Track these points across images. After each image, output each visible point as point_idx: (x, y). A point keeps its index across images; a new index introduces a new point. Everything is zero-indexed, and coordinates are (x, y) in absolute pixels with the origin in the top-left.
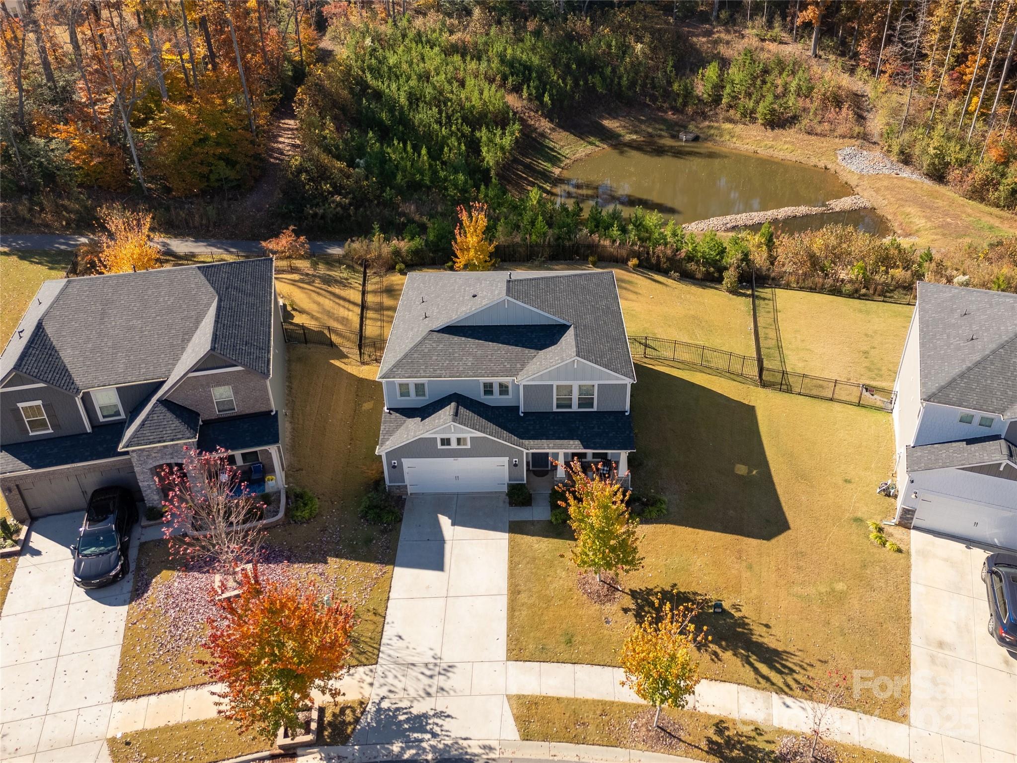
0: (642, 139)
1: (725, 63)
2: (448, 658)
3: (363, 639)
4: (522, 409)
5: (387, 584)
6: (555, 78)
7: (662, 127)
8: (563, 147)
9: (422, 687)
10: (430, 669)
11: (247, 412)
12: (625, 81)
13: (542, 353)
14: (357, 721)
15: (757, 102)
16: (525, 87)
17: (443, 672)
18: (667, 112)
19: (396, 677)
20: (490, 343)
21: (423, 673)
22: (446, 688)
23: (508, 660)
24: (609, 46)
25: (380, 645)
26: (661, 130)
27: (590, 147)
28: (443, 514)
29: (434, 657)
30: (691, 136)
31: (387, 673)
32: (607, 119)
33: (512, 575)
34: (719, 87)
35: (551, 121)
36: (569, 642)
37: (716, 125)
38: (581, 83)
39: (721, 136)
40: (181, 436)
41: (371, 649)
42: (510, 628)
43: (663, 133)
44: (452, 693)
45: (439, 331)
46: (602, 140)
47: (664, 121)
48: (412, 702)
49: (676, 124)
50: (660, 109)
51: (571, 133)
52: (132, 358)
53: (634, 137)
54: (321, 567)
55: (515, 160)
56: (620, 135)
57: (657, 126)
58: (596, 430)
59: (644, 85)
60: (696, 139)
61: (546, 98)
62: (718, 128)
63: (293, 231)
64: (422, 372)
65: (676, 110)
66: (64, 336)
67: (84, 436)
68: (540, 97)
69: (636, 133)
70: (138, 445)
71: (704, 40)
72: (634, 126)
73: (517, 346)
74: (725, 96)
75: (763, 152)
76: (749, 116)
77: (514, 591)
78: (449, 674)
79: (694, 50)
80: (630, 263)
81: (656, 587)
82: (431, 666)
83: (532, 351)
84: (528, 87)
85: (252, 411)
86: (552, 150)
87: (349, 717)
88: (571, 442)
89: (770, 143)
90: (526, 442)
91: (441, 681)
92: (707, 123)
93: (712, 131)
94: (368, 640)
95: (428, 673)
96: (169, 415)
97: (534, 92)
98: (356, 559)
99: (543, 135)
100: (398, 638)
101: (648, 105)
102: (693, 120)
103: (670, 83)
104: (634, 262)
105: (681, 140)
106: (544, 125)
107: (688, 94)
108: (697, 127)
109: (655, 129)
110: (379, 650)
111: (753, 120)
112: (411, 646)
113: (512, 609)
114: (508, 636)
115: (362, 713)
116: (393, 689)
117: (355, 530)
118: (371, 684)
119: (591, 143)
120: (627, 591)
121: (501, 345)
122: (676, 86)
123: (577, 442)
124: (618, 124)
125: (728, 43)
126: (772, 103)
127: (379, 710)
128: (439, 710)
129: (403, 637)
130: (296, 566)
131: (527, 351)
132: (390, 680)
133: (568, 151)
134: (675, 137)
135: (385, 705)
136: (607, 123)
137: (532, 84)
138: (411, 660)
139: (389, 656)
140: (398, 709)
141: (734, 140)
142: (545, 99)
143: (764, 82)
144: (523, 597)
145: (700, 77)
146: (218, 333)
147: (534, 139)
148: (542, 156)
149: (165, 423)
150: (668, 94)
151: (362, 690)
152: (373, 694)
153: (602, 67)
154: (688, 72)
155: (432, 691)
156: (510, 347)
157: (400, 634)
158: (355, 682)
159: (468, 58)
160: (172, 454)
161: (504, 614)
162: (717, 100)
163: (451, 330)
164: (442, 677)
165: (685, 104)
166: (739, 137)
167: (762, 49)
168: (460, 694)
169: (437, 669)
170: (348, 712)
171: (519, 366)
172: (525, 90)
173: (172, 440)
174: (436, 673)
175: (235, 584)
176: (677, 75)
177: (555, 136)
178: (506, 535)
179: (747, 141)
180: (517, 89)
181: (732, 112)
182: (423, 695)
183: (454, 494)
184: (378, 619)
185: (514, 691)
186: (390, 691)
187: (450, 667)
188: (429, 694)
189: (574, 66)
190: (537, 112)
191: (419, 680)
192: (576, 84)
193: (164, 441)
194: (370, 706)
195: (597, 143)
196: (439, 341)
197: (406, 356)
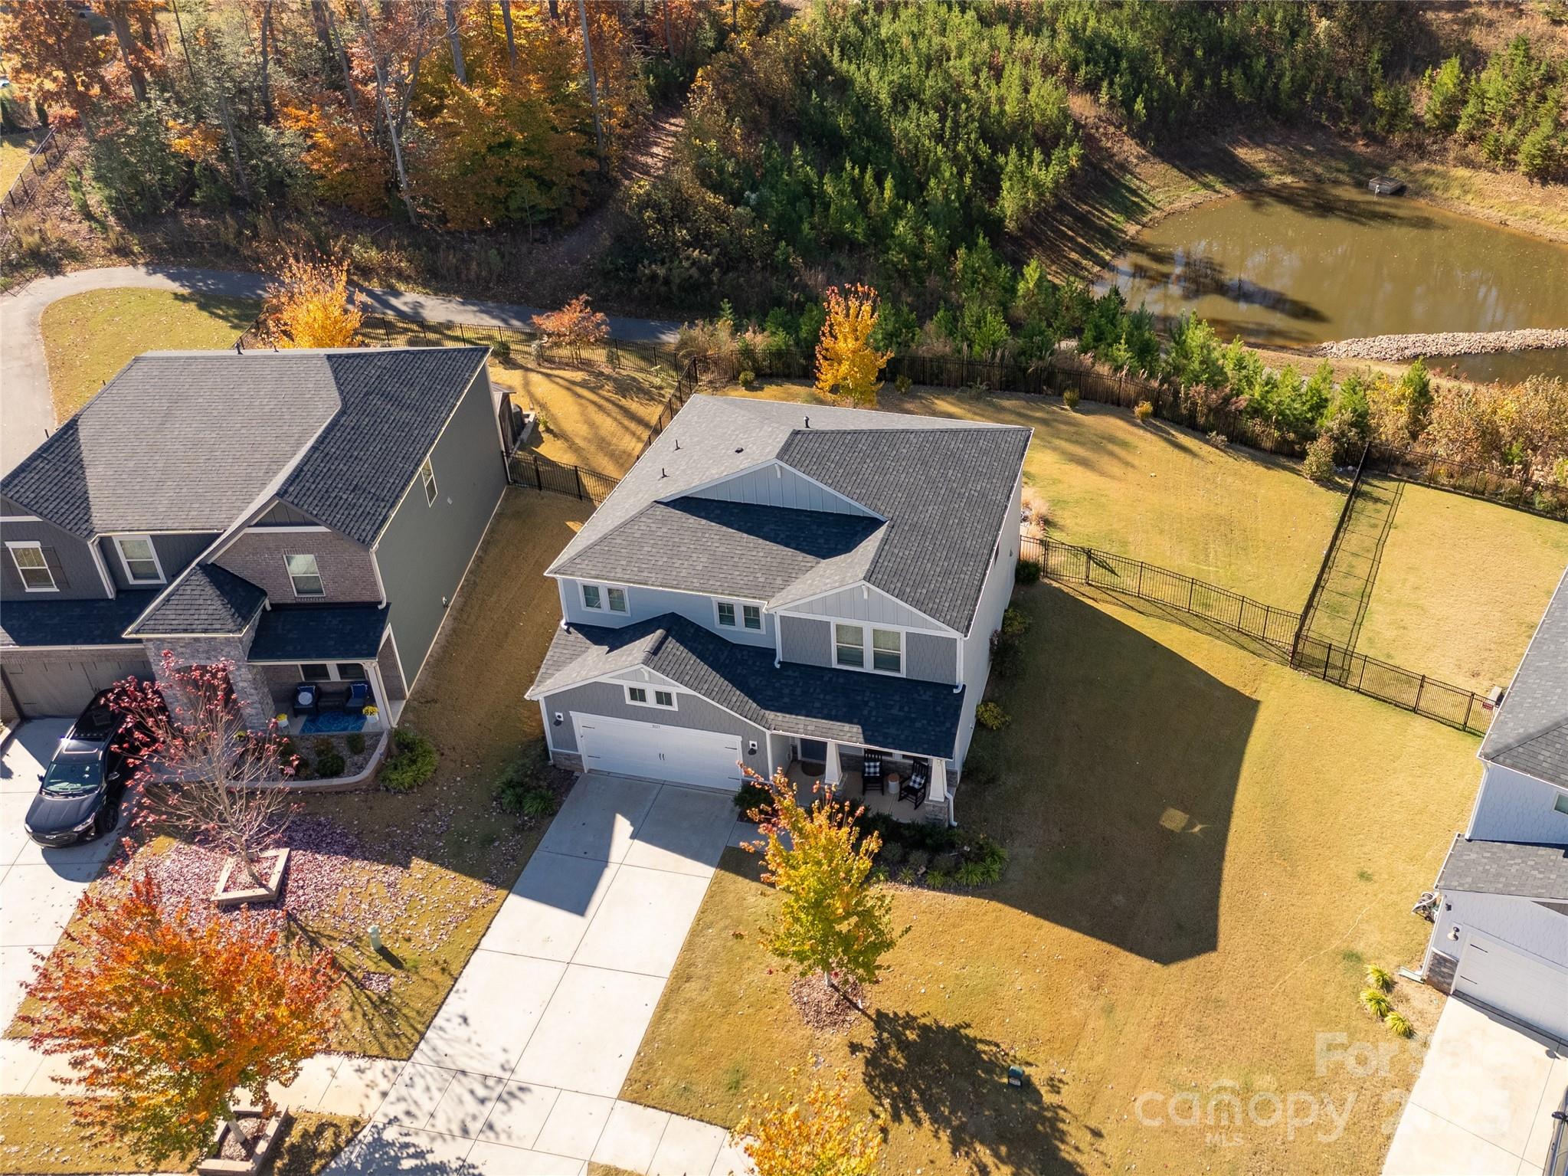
0: (1302, 184)
1: (1474, 60)
2: (522, 1075)
3: (405, 1011)
4: (779, 657)
5: (484, 922)
6: (1163, 72)
7: (1342, 165)
8: (1154, 188)
9: (461, 1116)
10: (487, 1087)
11: (342, 599)
12: (1286, 82)
13: (824, 563)
14: (335, 1153)
15: (1524, 133)
16: (1105, 84)
17: (505, 1096)
18: (1356, 142)
19: (428, 1089)
20: (745, 535)
21: (472, 1092)
22: (498, 1126)
23: (620, 1097)
24: (1271, 21)
25: (428, 1028)
26: (1339, 171)
27: (1203, 192)
28: (625, 815)
29: (503, 1068)
30: (1389, 186)
31: (417, 1079)
32: (1245, 145)
33: (690, 946)
34: (1455, 102)
35: (1143, 143)
36: (735, 1086)
37: (1440, 168)
38: (1208, 82)
39: (1446, 189)
40: (219, 627)
41: (410, 1032)
42: (648, 1041)
43: (1342, 177)
44: (503, 1137)
45: (667, 504)
46: (1228, 182)
47: (1348, 155)
48: (433, 1139)
49: (1369, 162)
50: (1344, 134)
51: (1174, 166)
52: (184, 490)
53: (1288, 180)
54: (395, 872)
55: (1062, 207)
56: (1263, 176)
57: (1333, 164)
58: (895, 711)
59: (1321, 92)
60: (1399, 191)
61: (1139, 105)
62: (1443, 176)
63: (587, 303)
64: (619, 570)
65: (1372, 138)
66: (101, 445)
67: (102, 604)
68: (1128, 103)
69: (1293, 172)
70: (154, 631)
71: (1448, 16)
72: (1292, 161)
73: (787, 545)
74: (1464, 119)
75: (1517, 224)
76: (1505, 157)
77: (682, 975)
78: (514, 1103)
79: (1425, 32)
80: (1137, 410)
81: (924, 1016)
82: (491, 1082)
83: (810, 558)
84: (1111, 84)
85: (349, 599)
86: (1134, 192)
87: (325, 1145)
88: (847, 727)
89: (1533, 209)
90: (770, 715)
91: (494, 1111)
92: (1425, 165)
93: (1431, 180)
94: (413, 1014)
95: (481, 1092)
96: (210, 591)
97: (1120, 93)
98: (455, 870)
99: (1123, 167)
100: (460, 1020)
101: (1324, 126)
102: (1400, 158)
103: (1369, 91)
104: (1146, 407)
105: (1372, 192)
106: (1129, 149)
107: (1398, 112)
108: (1405, 170)
109: (1329, 168)
110: (422, 1036)
111: (1511, 165)
112: (475, 1041)
113: (665, 1005)
114: (638, 1053)
115: (349, 1142)
116: (413, 1109)
117: (477, 818)
118: (384, 1094)
119: (1207, 186)
120: (871, 1012)
121: (761, 541)
122: (1378, 97)
123: (857, 729)
124: (1262, 156)
125: (1491, 24)
126: (1548, 138)
127: (378, 1143)
128: (469, 1161)
129: (470, 1021)
130: (357, 864)
131: (800, 556)
132: (417, 1093)
133: (1161, 197)
134: (1361, 185)
135: (390, 1135)
136: (1243, 153)
137: (1117, 80)
138: (463, 1063)
139: (434, 1049)
140: (407, 1145)
141: (1469, 197)
142: (1136, 107)
143: (1543, 98)
144: (691, 989)
145: (1427, 81)
146: (305, 469)
147: (1106, 174)
148: (1113, 201)
149: (201, 602)
150: (1361, 109)
151: (365, 1102)
152: (377, 1111)
153: (1250, 57)
154: (1407, 72)
155: (474, 1127)
157: (467, 1015)
158: (361, 1084)
159: (1021, 31)
160: (207, 652)
161: (647, 1014)
162: (1448, 125)
163: (687, 504)
164: (500, 1106)
165: (1391, 128)
166: (1480, 193)
167: (1552, 38)
168: (515, 1142)
169: (499, 1089)
170: (329, 1134)
171: (779, 581)
172: (1104, 90)
173: (205, 631)
174: (495, 1095)
175: (249, 879)
176: (1385, 76)
177: (1144, 169)
178: (710, 871)
179: (1492, 202)
180: (1091, 87)
181: (1471, 148)
182: (457, 1132)
183: (655, 782)
184: (445, 980)
185: (605, 1158)
186: (408, 1113)
187: (521, 1089)
188: (465, 1132)
189: (1199, 53)
190: (1119, 127)
191: (461, 1102)
192: (1199, 83)
193: (193, 631)
194: (365, 1132)
195: (1218, 186)
196: (664, 521)
197: (604, 538)
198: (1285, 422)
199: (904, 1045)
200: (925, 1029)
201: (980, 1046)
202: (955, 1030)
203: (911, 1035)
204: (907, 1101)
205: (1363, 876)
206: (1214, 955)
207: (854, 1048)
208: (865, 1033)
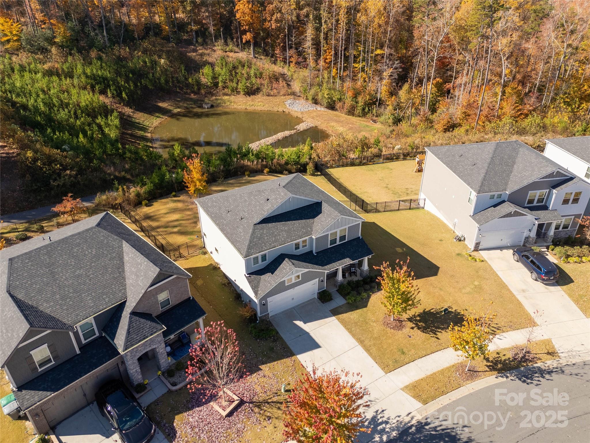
0: (183, 111)
1: (212, 65)
4: (314, 252)
5: (301, 366)
6: (123, 83)
7: (191, 103)
8: (144, 121)
11: (177, 303)
12: (163, 80)
13: (316, 219)
15: (237, 84)
16: (109, 90)
18: (190, 95)
20: (288, 222)
22: (373, 400)
23: (386, 374)
24: (145, 62)
26: (191, 104)
27: (158, 119)
28: (296, 320)
30: (209, 106)
32: (160, 102)
33: (354, 336)
34: (214, 78)
35: (131, 108)
36: (403, 353)
37: (219, 98)
38: (139, 84)
39: (225, 103)
40: (155, 330)
42: (374, 359)
43: (193, 106)
45: (258, 224)
46: (163, 114)
47: (191, 100)
49: (198, 100)
50: (186, 93)
51: (145, 113)
53: (179, 110)
54: (261, 373)
55: (123, 133)
56: (170, 111)
57: (188, 103)
58: (352, 250)
59: (173, 82)
60: (212, 106)
61: (124, 95)
62: (221, 99)
63: (71, 197)
64: (264, 247)
65: (195, 93)
67: (76, 358)
68: (119, 95)
69: (179, 108)
70: (132, 345)
71: (194, 54)
72: (176, 105)
73: (302, 219)
74: (220, 82)
75: (250, 109)
76: (235, 91)
77: (361, 342)
78: (368, 393)
79: (191, 60)
80: (265, 171)
83: (310, 220)
85: (180, 301)
86: (139, 123)
88: (345, 260)
89: (252, 103)
90: (326, 267)
92: (214, 98)
93: (219, 101)
96: (142, 320)
97: (115, 92)
99: (129, 116)
101: (179, 92)
102: (206, 97)
103: (187, 79)
105: (205, 108)
106: (128, 111)
107: (198, 83)
108: (210, 100)
109: (188, 104)
111: (238, 93)
113: (367, 350)
114: (376, 363)
117: (260, 347)
119: (157, 117)
120: (406, 320)
121: (293, 221)
122: (190, 80)
123: (348, 259)
124: (167, 105)
125: (208, 55)
126: (246, 83)
130: (248, 378)
131: (308, 220)
133: (148, 123)
134: (201, 107)
136: (160, 104)
137: (112, 88)
141: (232, 104)
142: (123, 96)
143: (236, 73)
144: (367, 342)
145: (201, 74)
147: (126, 119)
148: (135, 128)
149: (142, 326)
150: (188, 85)
153: (146, 74)
154: (193, 72)
156: (299, 221)
159: (63, 78)
160: (150, 344)
161: (365, 354)
162: (216, 85)
163: (266, 221)
165: (199, 89)
166: (234, 102)
167: (228, 56)
168: (381, 399)
171: (309, 229)
172: (109, 92)
173: (152, 335)
176: (188, 74)
177: (135, 116)
178: (334, 318)
179: (239, 104)
180: (103, 92)
181: (226, 90)
183: (291, 308)
185: (402, 386)
189: (131, 75)
190: (120, 104)
192: (136, 85)
193: (147, 337)
195: (161, 116)
196: (262, 229)
197: (251, 242)
198: (297, 163)
199: (420, 321)
200: (419, 315)
201: (432, 311)
202: (424, 311)
203: (418, 318)
204: (433, 330)
205: (441, 240)
206: (440, 269)
207: (412, 328)
208: (410, 324)
